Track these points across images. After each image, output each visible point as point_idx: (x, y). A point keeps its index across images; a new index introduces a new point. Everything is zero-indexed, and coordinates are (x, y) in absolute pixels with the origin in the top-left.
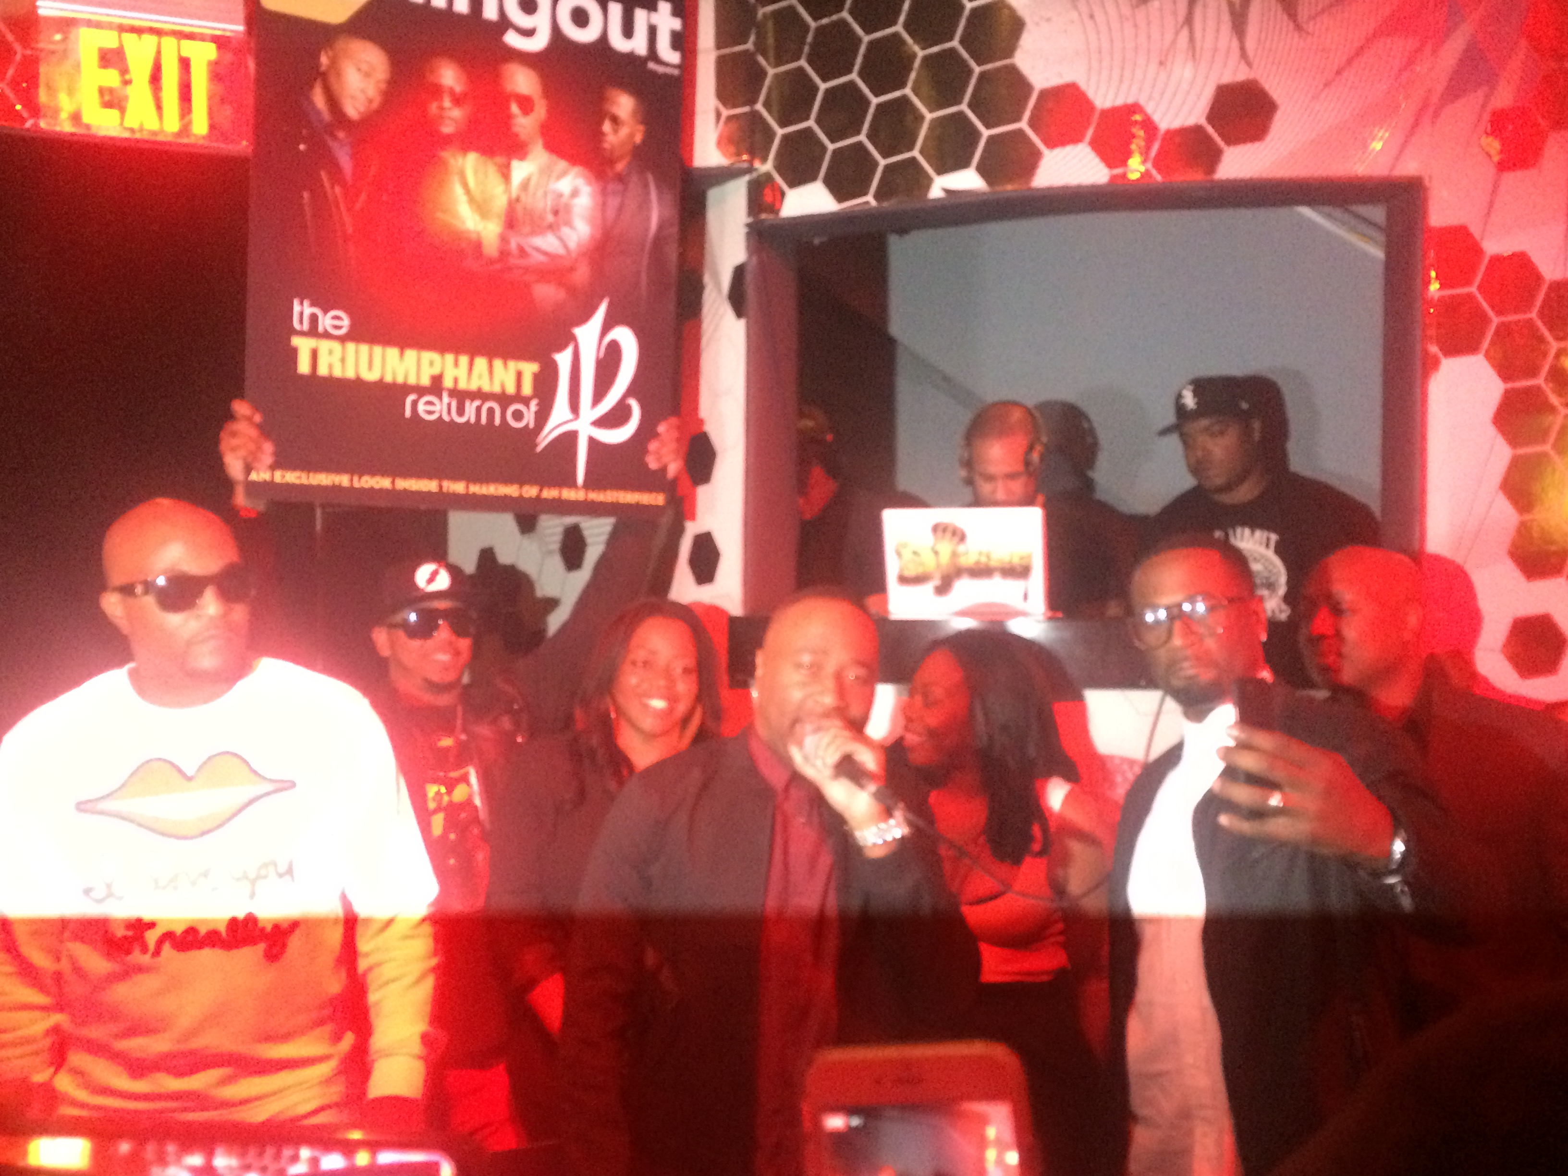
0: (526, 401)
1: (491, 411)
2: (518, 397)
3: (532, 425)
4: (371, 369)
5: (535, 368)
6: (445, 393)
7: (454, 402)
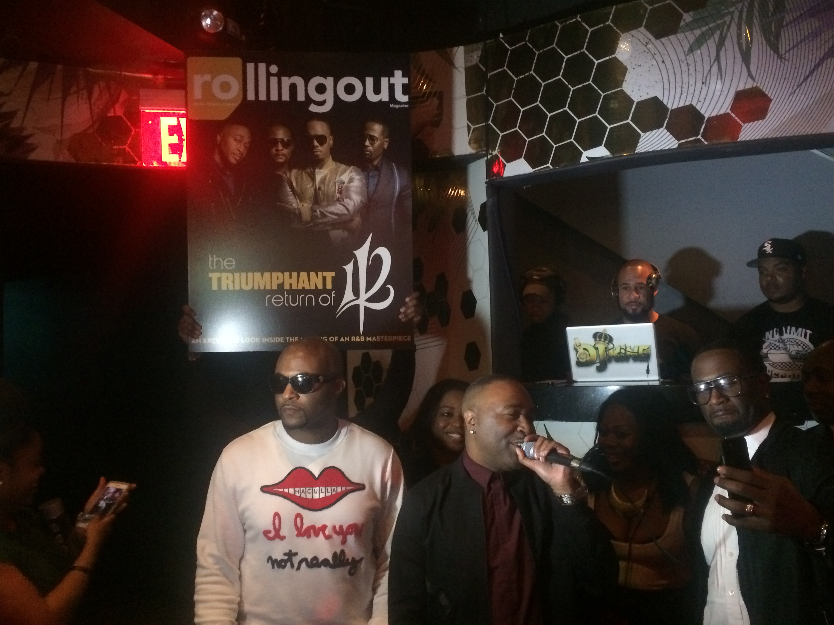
0: (329, 292)
1: (310, 299)
2: (325, 291)
3: (333, 304)
4: (247, 284)
5: (333, 274)
6: (285, 292)
7: (290, 296)
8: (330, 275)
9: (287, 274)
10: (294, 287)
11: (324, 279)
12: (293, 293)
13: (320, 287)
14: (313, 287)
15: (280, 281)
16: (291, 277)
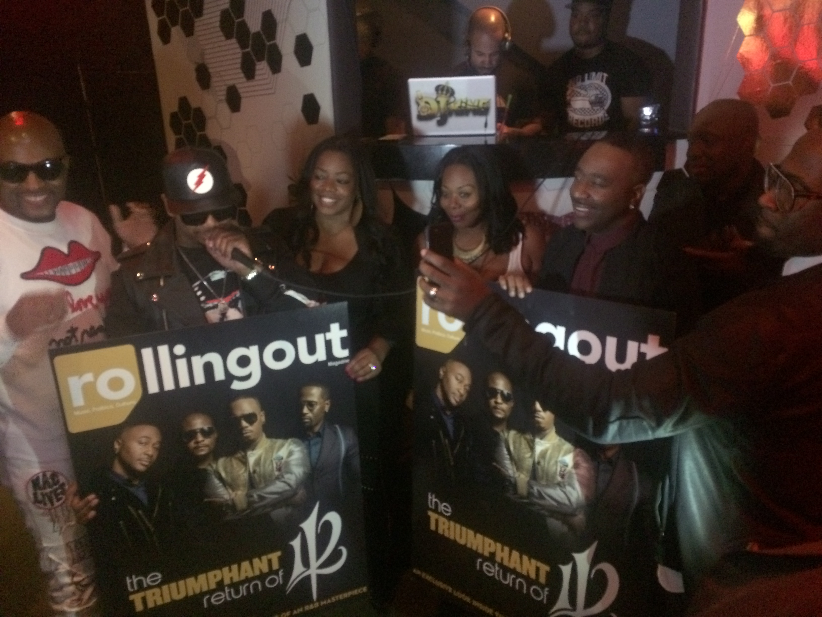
0: (276, 573)
1: (256, 586)
2: (272, 572)
3: (281, 582)
4: (179, 593)
5: (279, 553)
6: (226, 588)
7: (232, 590)
8: (275, 556)
9: (226, 569)
10: (236, 579)
11: (270, 561)
12: (235, 586)
13: (265, 569)
14: (257, 573)
15: (219, 578)
16: (230, 570)
